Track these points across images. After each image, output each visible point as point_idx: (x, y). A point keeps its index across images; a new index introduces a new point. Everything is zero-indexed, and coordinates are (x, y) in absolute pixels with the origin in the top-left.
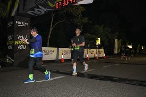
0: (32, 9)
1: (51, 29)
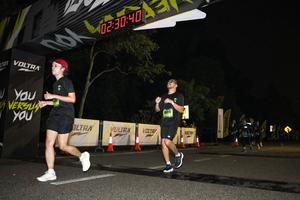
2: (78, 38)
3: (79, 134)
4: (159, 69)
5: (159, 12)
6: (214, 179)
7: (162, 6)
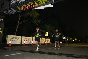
1: (18, 25)
2: (15, 11)
3: (15, 40)
4: (40, 21)
5: (40, 4)
6: (54, 54)
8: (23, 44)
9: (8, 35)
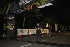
0: (16, 11)
1: (25, 20)
2: (22, 11)
3: (23, 32)
4: (41, 15)
7: (42, 3)
8: (30, 35)
9: (18, 29)
